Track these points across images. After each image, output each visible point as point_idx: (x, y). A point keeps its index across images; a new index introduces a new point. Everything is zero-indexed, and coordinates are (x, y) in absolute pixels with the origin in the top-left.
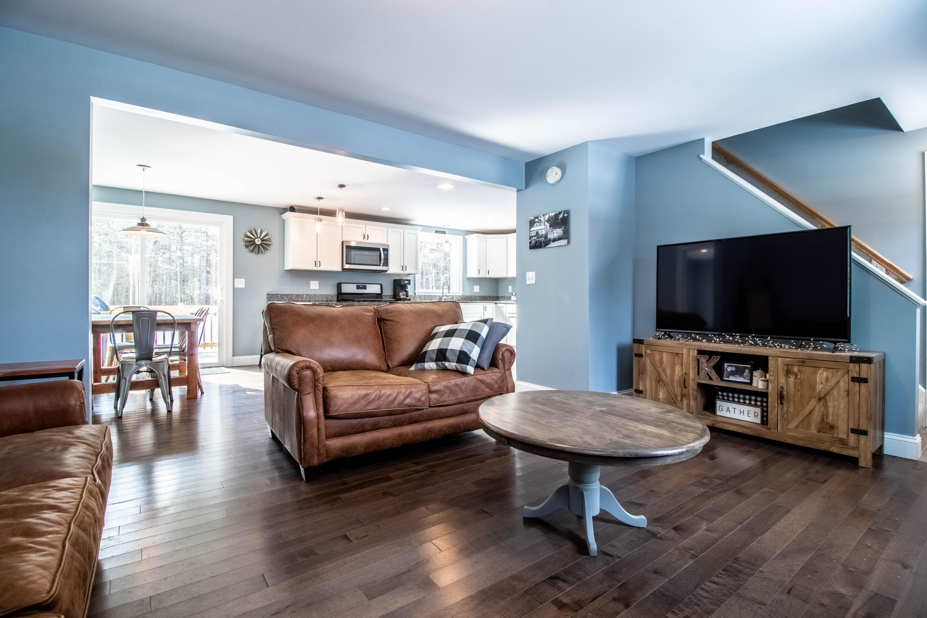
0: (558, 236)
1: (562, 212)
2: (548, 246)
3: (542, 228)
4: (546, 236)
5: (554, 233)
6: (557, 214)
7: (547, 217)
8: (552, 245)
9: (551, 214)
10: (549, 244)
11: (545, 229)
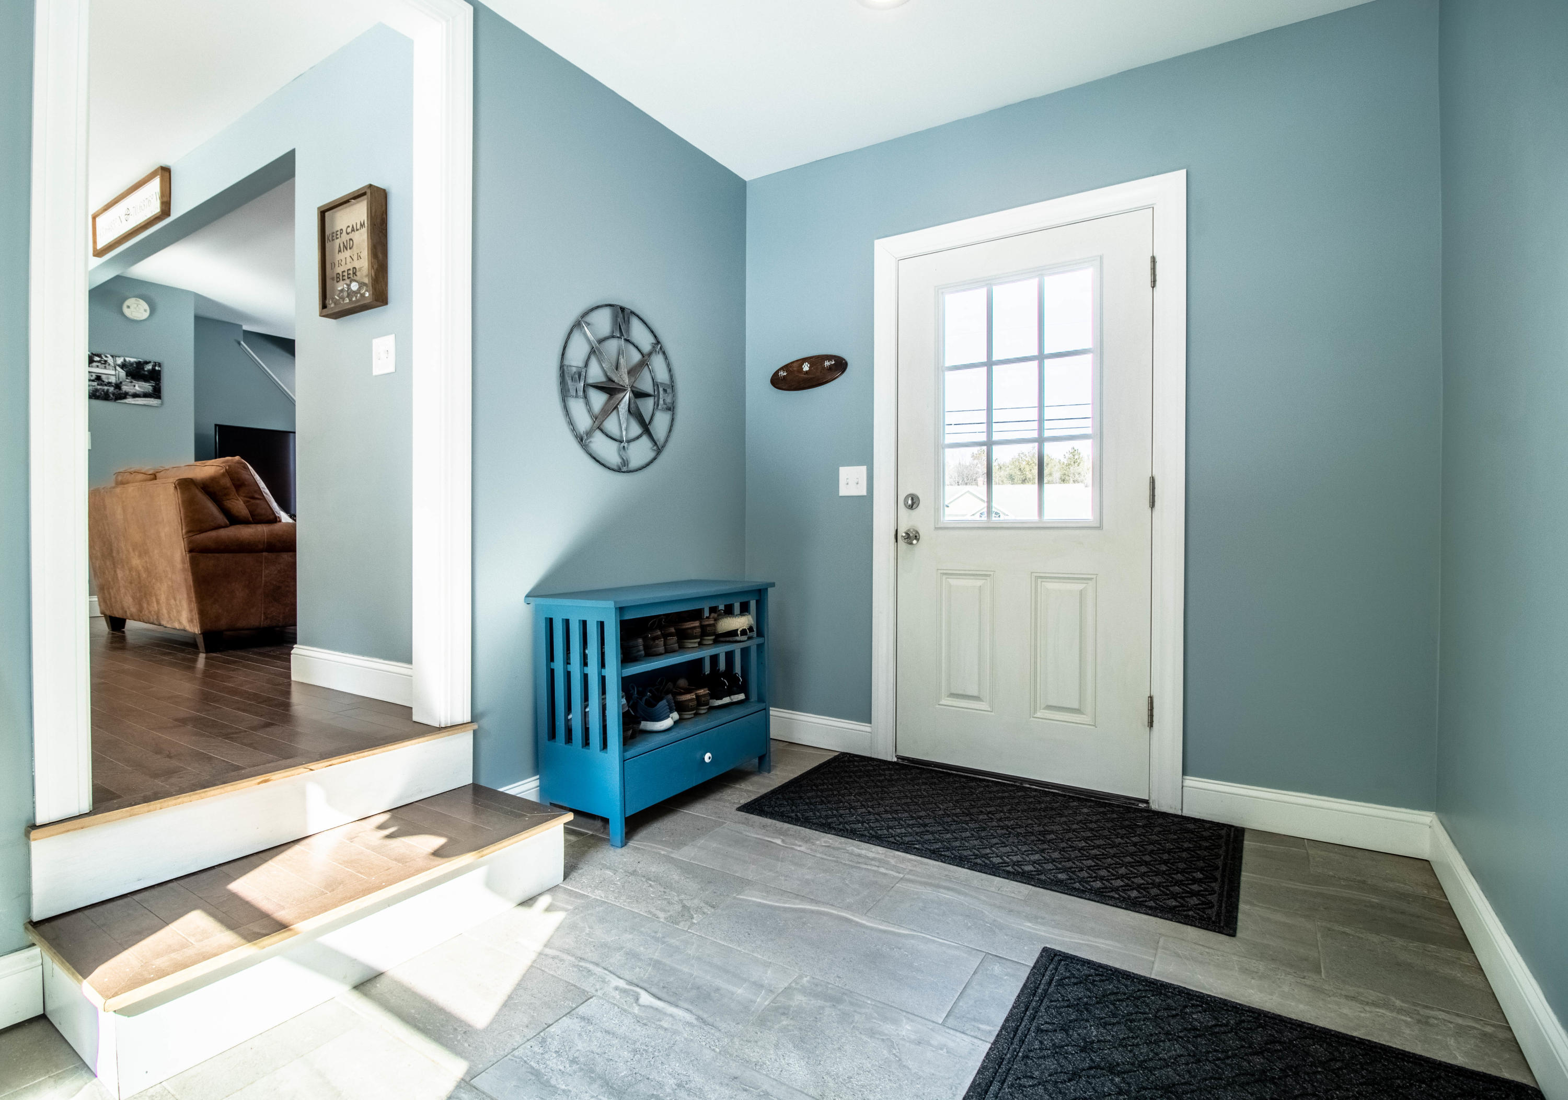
0: (143, 392)
1: (150, 362)
2: (122, 401)
3: (112, 374)
4: (118, 386)
5: (135, 386)
6: (140, 362)
7: (120, 361)
8: (130, 400)
9: (127, 359)
10: (125, 398)
11: (115, 375)
